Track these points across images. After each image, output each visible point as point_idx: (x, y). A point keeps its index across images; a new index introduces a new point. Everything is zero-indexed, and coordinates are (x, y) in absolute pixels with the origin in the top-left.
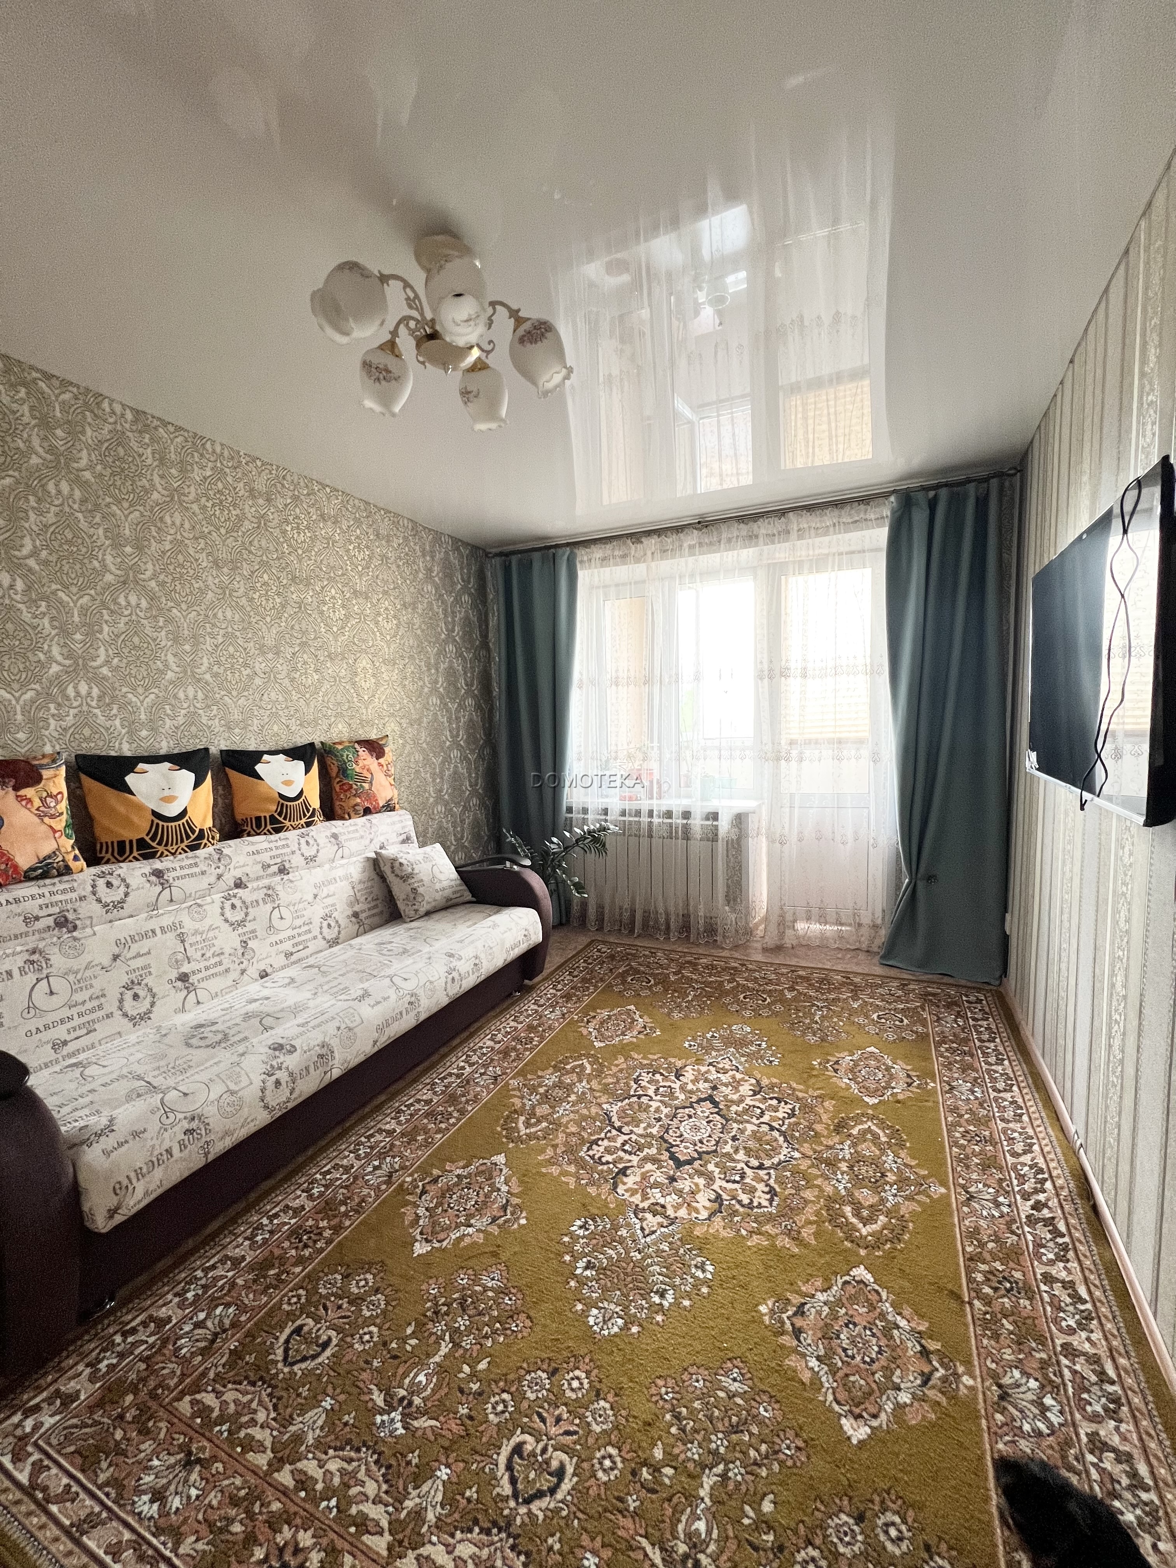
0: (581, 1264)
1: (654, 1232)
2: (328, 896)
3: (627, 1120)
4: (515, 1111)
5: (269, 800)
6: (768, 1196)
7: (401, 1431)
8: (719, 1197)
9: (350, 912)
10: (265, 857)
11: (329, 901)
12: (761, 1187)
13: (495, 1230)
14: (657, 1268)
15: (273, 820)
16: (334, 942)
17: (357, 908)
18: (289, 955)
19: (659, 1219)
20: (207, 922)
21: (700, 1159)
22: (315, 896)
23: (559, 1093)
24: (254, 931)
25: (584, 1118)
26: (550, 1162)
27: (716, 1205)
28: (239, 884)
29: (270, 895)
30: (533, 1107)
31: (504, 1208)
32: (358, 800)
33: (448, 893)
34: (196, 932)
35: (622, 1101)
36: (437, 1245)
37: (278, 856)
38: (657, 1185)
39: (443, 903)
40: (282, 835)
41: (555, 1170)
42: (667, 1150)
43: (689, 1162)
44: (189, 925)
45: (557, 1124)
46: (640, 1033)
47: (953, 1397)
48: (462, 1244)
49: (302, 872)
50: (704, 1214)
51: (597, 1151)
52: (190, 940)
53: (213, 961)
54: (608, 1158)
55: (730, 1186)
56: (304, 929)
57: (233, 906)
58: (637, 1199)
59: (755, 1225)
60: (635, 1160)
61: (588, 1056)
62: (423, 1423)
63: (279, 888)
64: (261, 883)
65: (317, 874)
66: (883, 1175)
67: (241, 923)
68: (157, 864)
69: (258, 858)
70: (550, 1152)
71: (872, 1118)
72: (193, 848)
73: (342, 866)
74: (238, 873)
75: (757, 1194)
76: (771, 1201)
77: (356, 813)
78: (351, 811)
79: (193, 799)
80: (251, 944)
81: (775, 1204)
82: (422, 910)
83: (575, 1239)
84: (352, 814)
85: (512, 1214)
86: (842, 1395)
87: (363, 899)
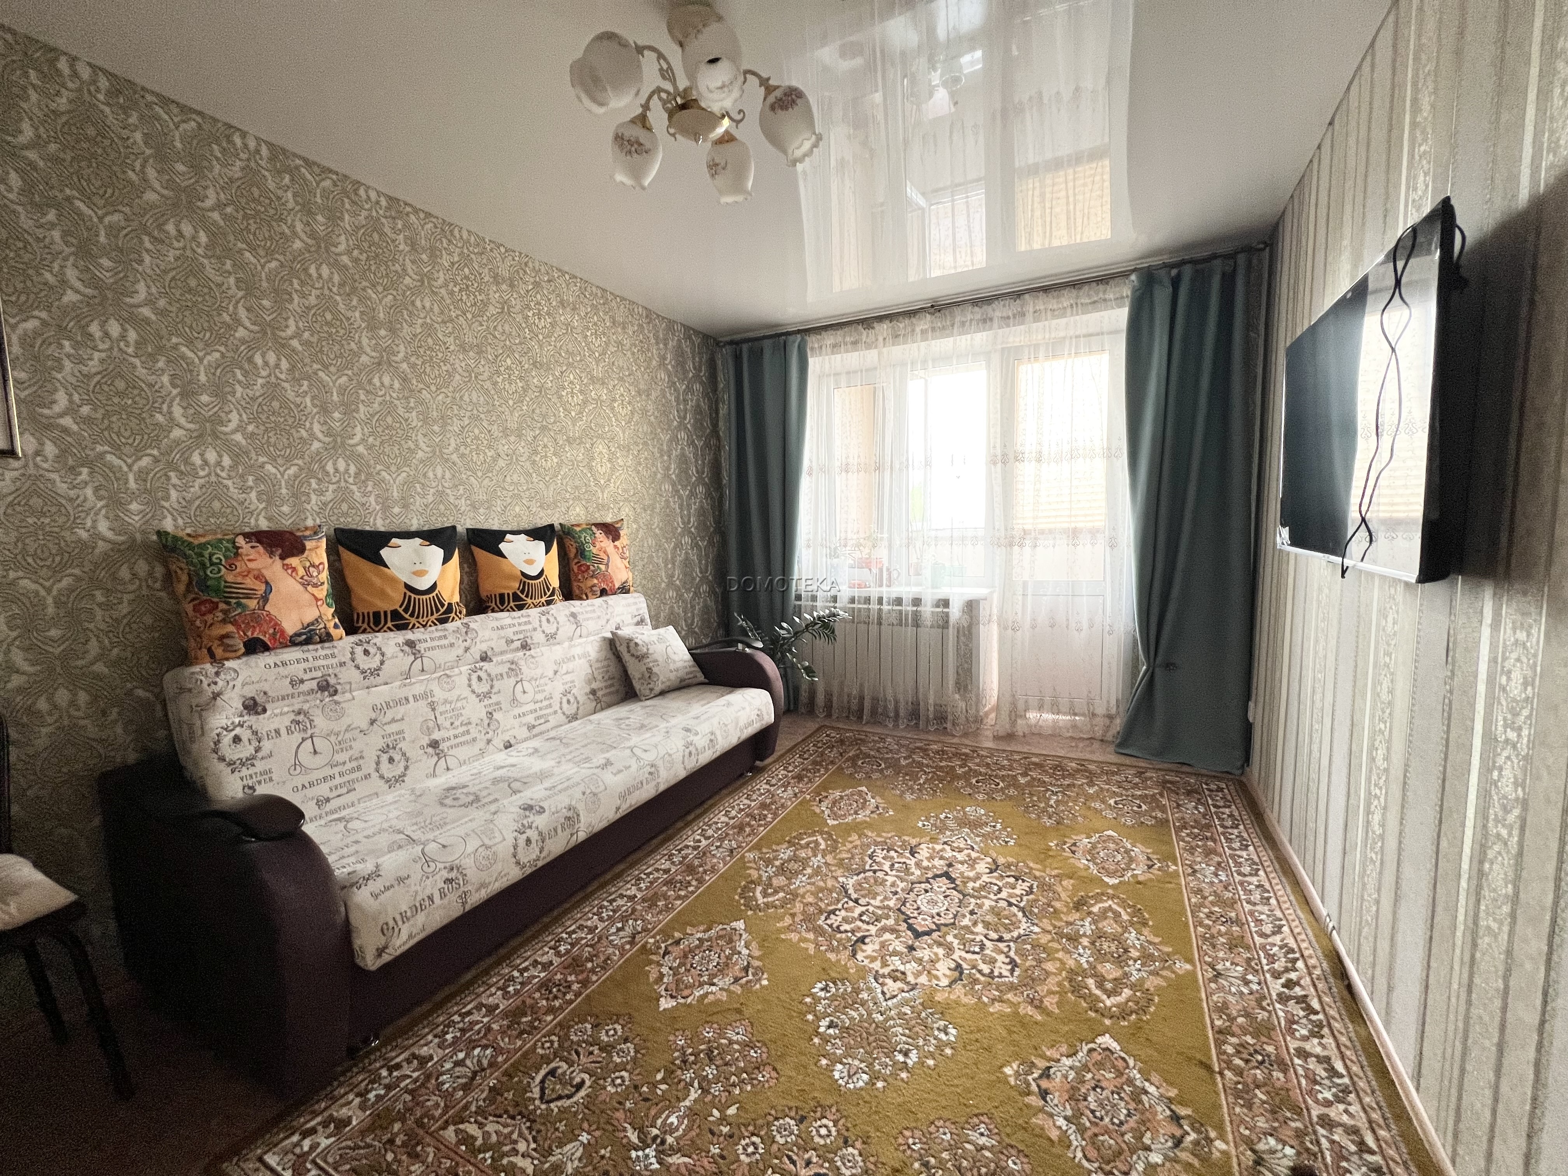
0: (824, 1023)
1: (895, 997)
2: (567, 673)
3: (863, 893)
4: (752, 882)
5: (511, 577)
6: (1009, 967)
7: (656, 1166)
8: (959, 967)
9: (588, 690)
10: (509, 633)
11: (568, 678)
12: (1001, 958)
13: (738, 990)
14: (900, 1030)
15: (516, 597)
16: (574, 718)
17: (595, 685)
18: (530, 728)
19: (899, 984)
20: (456, 693)
21: (939, 930)
22: (556, 672)
23: (794, 866)
24: (498, 703)
25: (821, 890)
26: (789, 929)
27: (956, 974)
28: (484, 658)
29: (514, 669)
30: (770, 878)
31: (746, 969)
32: (595, 581)
33: (681, 674)
34: (446, 701)
35: (858, 875)
36: (682, 1001)
37: (521, 632)
38: (895, 953)
39: (676, 683)
40: (523, 612)
41: (794, 937)
42: (905, 921)
43: (928, 933)
44: (439, 694)
45: (795, 895)
46: (872, 812)
47: (1205, 1160)
48: (706, 1001)
49: (544, 649)
50: (945, 982)
51: (835, 920)
52: (440, 709)
53: (461, 730)
54: (846, 927)
55: (969, 956)
56: (545, 703)
57: (480, 679)
58: (877, 965)
59: (997, 993)
60: (873, 930)
61: (821, 833)
62: (676, 1160)
63: (522, 663)
64: (506, 657)
65: (558, 652)
66: (1126, 951)
67: (487, 695)
68: (409, 635)
69: (502, 633)
70: (788, 920)
71: (1112, 897)
72: (443, 621)
73: (580, 644)
74: (484, 647)
75: (999, 964)
76: (1012, 971)
77: (594, 593)
78: (588, 591)
79: (443, 572)
80: (496, 715)
81: (1016, 974)
82: (657, 690)
83: (817, 1000)
84: (590, 595)
85: (753, 975)
86: (1092, 1153)
87: (600, 677)
